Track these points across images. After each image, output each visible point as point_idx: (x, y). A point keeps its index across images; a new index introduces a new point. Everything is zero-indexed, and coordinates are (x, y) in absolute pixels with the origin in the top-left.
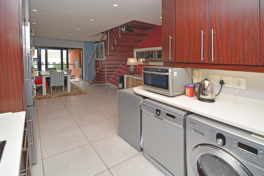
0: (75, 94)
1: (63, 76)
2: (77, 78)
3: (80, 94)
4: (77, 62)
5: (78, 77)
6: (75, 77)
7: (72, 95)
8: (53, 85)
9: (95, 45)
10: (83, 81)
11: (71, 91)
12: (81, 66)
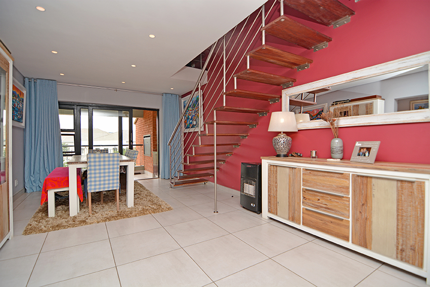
0: (143, 212)
1: (118, 164)
2: (148, 172)
3: (154, 211)
4: (148, 141)
5: (150, 171)
6: (145, 171)
7: (136, 216)
8: (93, 187)
9: (183, 101)
10: (159, 177)
11: (135, 204)
12: (156, 147)
